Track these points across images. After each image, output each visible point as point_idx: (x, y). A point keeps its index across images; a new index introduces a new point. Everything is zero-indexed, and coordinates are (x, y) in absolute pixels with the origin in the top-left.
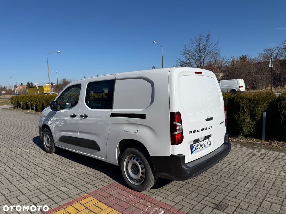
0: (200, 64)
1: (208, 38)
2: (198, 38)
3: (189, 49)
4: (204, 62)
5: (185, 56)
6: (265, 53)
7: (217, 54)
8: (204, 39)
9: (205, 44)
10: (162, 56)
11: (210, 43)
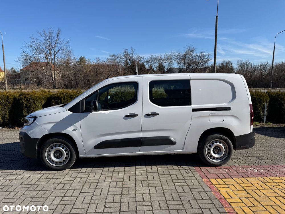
0: (51, 60)
1: (58, 34)
2: (47, 32)
3: (38, 42)
4: (54, 59)
5: (31, 49)
6: (111, 58)
7: (70, 52)
8: (55, 35)
9: (55, 40)
10: (3, 45)
11: (60, 40)
